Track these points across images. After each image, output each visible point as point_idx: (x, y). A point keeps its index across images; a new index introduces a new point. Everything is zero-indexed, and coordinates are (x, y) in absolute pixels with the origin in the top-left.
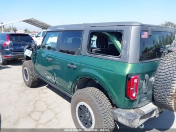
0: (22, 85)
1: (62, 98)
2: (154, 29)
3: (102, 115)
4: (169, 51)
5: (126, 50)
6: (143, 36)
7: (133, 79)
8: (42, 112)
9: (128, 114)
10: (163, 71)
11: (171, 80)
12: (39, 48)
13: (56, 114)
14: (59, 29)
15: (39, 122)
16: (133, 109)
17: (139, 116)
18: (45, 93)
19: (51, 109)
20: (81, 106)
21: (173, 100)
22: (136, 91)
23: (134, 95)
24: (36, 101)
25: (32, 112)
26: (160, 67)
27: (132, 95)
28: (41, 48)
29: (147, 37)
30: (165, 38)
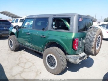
0: (8, 50)
1: (34, 56)
2: (84, 17)
3: (61, 59)
4: (91, 28)
5: (72, 26)
6: (80, 20)
7: (76, 40)
8: (25, 63)
9: (74, 57)
10: (89, 37)
11: (92, 40)
12: (20, 28)
13: (33, 64)
14: (34, 17)
15: (25, 68)
16: (76, 55)
17: (79, 58)
18: (24, 54)
19: (30, 61)
20: (49, 56)
21: (93, 50)
22: (77, 46)
23: (76, 48)
24: (20, 58)
25: (19, 63)
26: (87, 35)
27: (75, 47)
28: (22, 28)
29: (81, 21)
30: (88, 23)
